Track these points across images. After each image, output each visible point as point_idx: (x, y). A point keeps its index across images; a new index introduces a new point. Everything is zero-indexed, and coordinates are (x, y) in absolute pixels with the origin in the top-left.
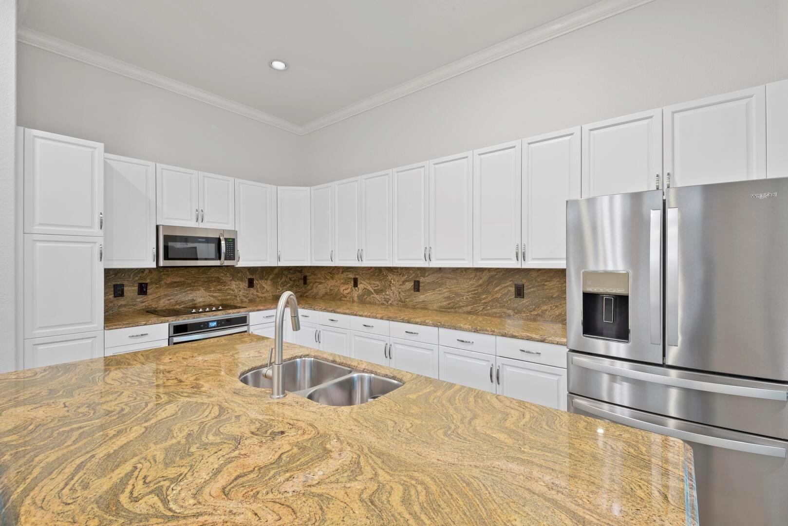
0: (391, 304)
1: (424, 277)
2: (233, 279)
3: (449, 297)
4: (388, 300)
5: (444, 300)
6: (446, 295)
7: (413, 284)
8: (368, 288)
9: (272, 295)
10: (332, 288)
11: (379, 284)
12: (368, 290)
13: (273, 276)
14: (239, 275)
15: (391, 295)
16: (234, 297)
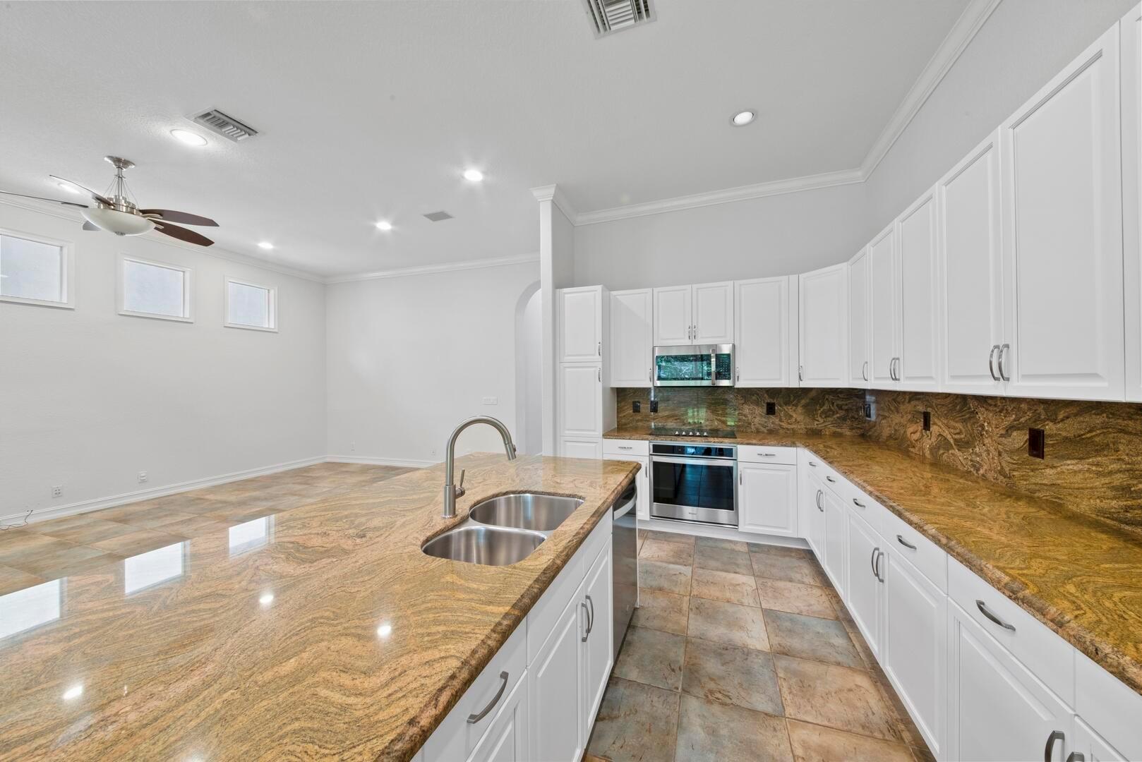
0: (983, 475)
1: (1055, 421)
2: (745, 403)
3: (1129, 487)
4: (978, 465)
5: (1110, 493)
6: (1118, 479)
7: (1027, 437)
8: (945, 434)
9: (806, 428)
10: (897, 428)
11: (963, 430)
12: (946, 439)
13: (808, 401)
14: (754, 398)
15: (984, 455)
16: (746, 425)
